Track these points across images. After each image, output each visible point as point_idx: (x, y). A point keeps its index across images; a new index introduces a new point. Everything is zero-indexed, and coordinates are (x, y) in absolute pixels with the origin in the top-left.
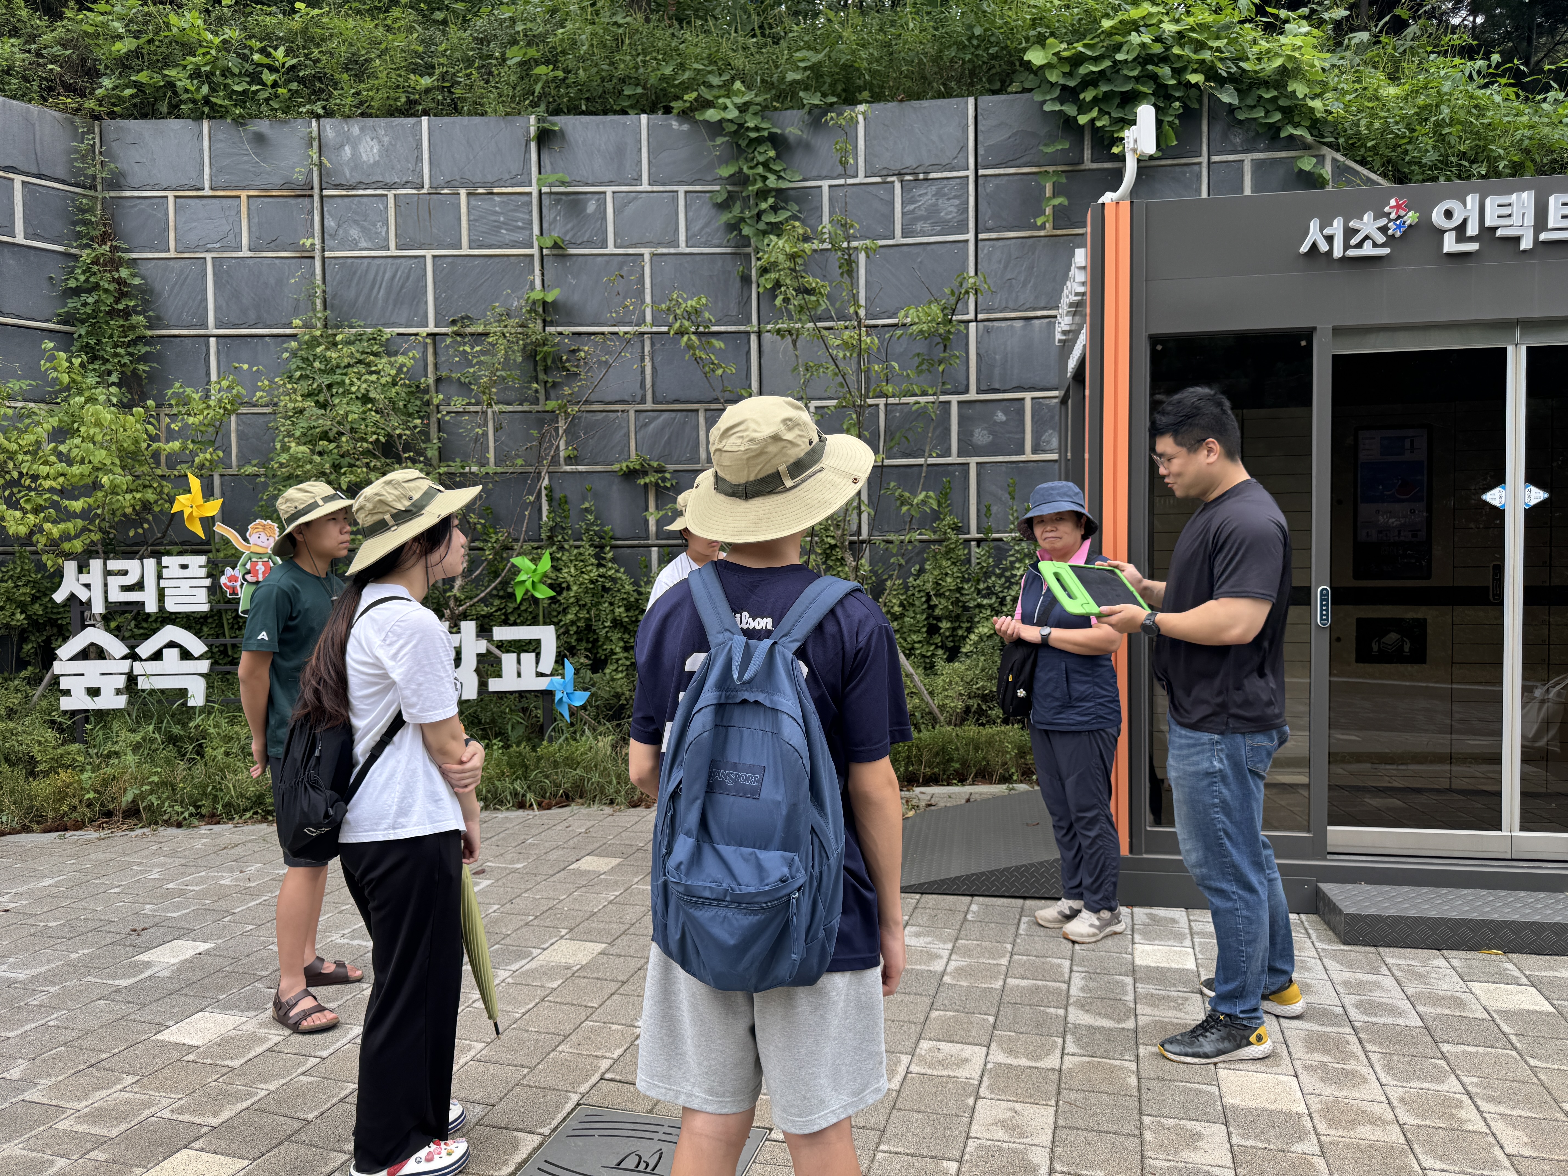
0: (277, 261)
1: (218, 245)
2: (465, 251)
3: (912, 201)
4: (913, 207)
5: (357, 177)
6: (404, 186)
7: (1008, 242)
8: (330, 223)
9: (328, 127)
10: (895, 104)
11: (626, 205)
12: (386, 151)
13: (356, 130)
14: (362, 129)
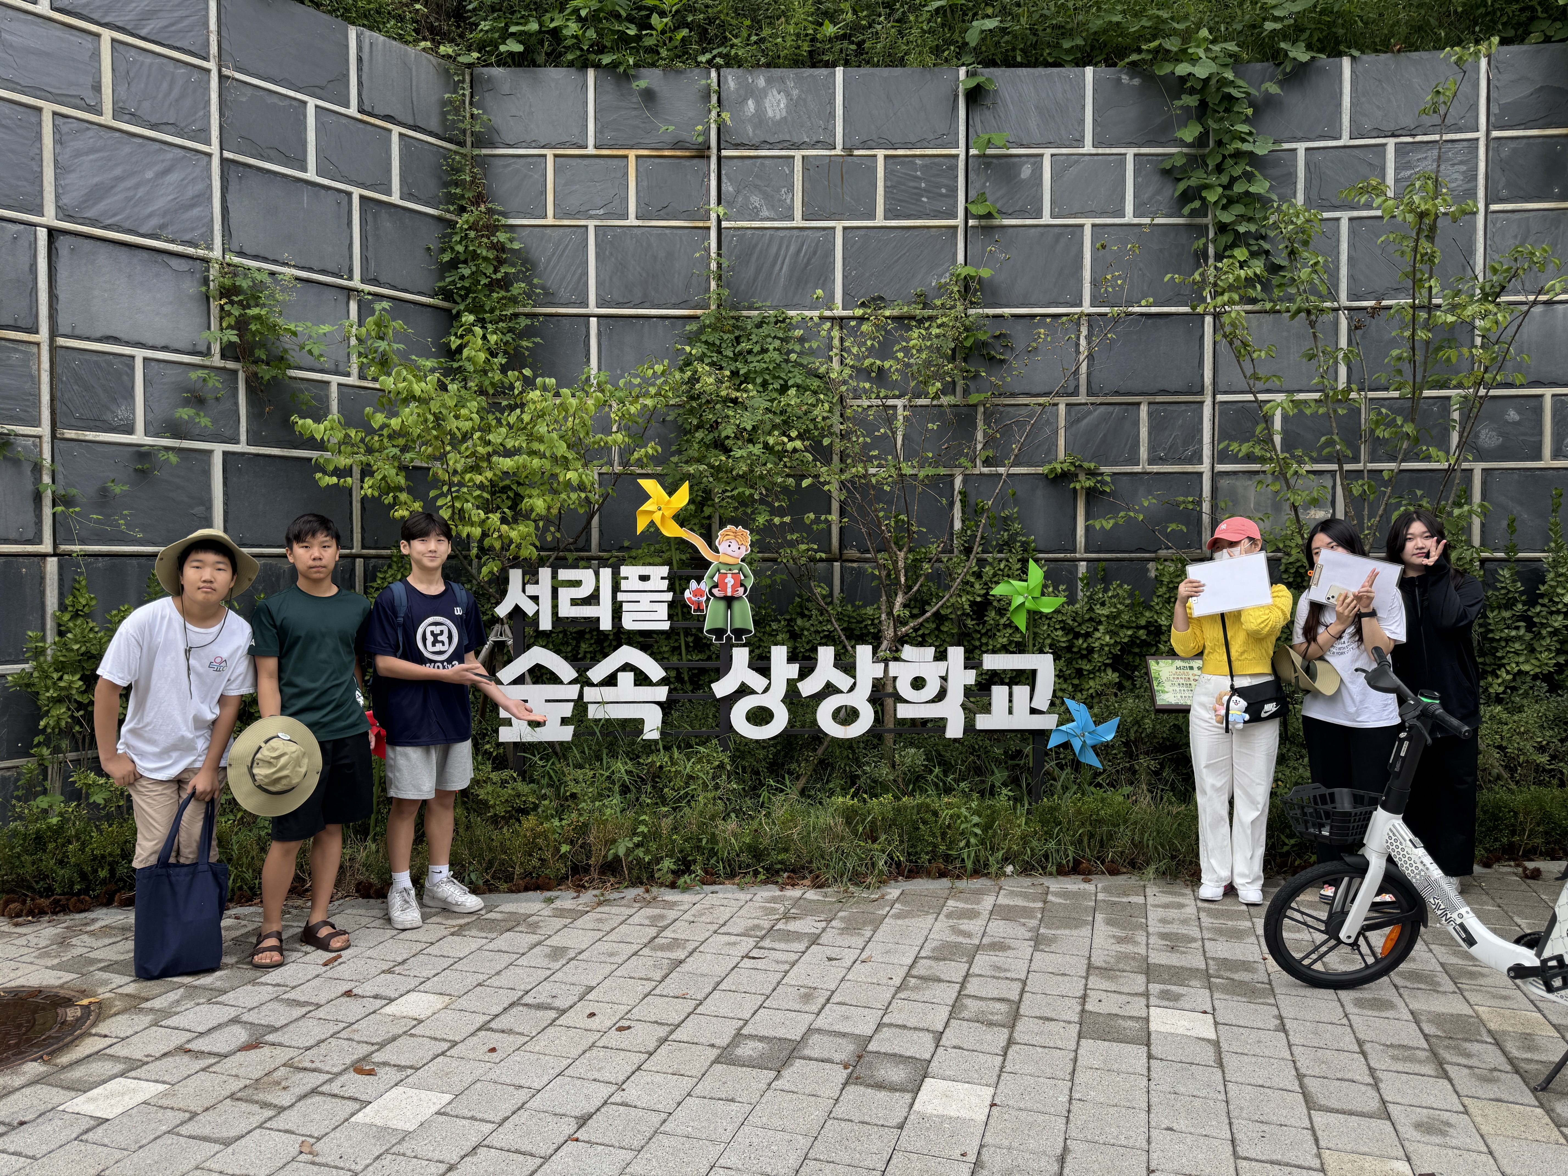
0: (667, 231)
1: (601, 212)
2: (880, 221)
3: (1408, 166)
4: (1409, 173)
5: (761, 136)
6: (813, 146)
7: (1526, 215)
8: (727, 187)
9: (730, 78)
10: (1389, 55)
11: (1065, 169)
12: (794, 105)
13: (761, 82)
14: (769, 81)
